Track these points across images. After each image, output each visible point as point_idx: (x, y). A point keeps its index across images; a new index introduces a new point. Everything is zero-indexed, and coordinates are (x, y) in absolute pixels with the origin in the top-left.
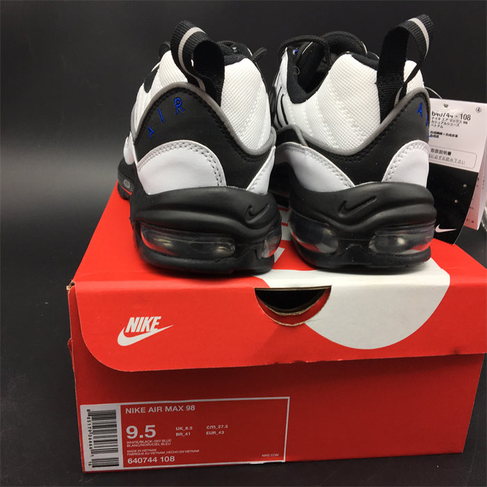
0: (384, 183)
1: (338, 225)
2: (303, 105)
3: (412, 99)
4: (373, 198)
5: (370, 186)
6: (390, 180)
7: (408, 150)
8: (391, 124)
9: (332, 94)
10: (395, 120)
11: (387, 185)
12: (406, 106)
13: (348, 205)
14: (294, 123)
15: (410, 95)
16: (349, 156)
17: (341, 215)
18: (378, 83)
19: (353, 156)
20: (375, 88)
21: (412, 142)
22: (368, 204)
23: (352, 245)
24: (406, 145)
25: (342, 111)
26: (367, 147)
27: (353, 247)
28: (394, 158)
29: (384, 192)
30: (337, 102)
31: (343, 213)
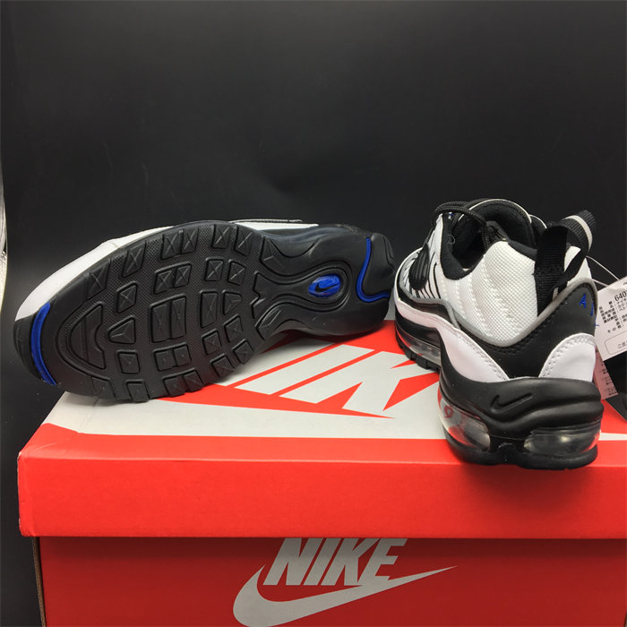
0: (541, 378)
1: (490, 420)
2: (457, 283)
3: (574, 291)
4: (529, 395)
5: (526, 381)
6: (549, 376)
7: (569, 345)
8: (549, 318)
9: (486, 280)
10: (553, 313)
11: (545, 381)
12: (566, 299)
13: (501, 401)
14: (447, 299)
15: (571, 287)
16: (503, 348)
17: (493, 411)
18: (535, 274)
19: (507, 348)
20: (533, 279)
21: (573, 336)
22: (523, 401)
23: (505, 444)
24: (567, 339)
25: (497, 300)
26: (523, 340)
27: (506, 446)
28: (552, 353)
29: (541, 388)
30: (492, 290)
31: (496, 408)
